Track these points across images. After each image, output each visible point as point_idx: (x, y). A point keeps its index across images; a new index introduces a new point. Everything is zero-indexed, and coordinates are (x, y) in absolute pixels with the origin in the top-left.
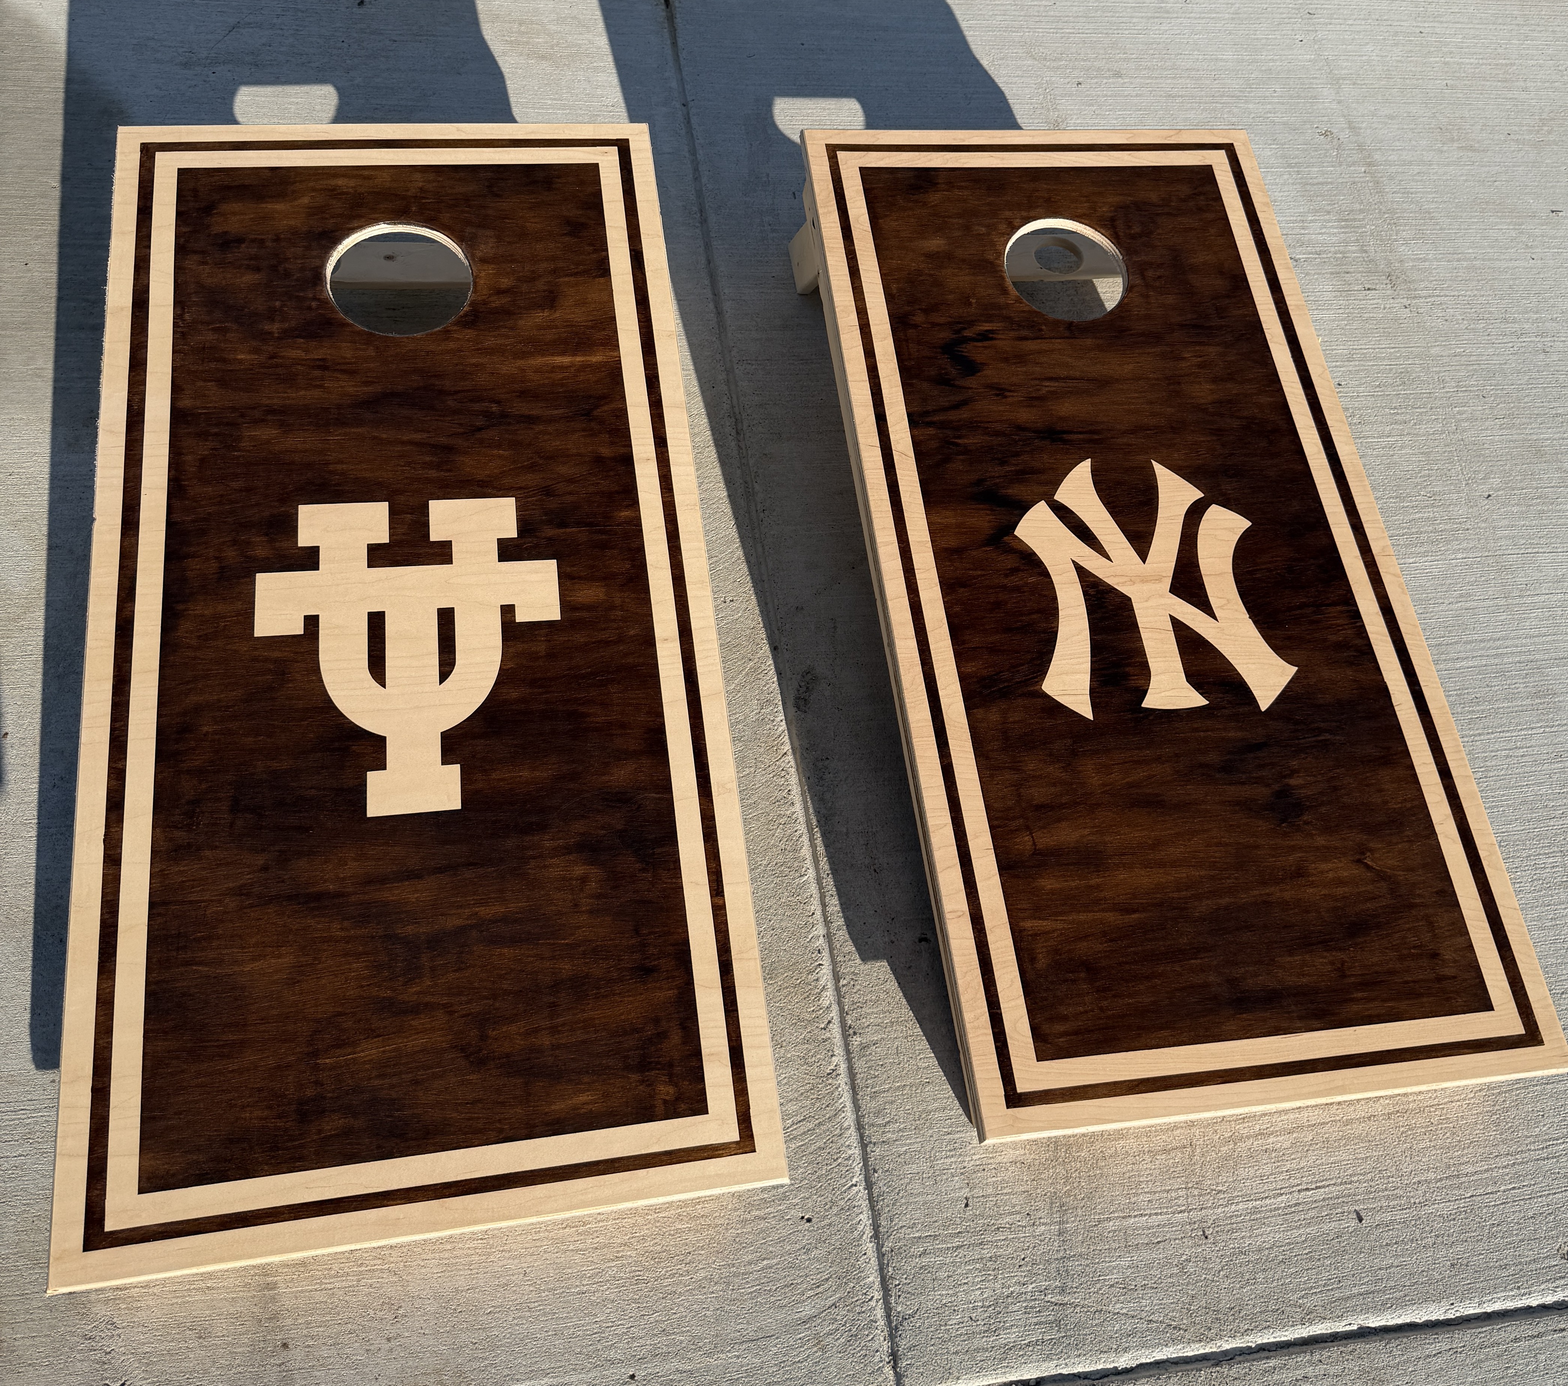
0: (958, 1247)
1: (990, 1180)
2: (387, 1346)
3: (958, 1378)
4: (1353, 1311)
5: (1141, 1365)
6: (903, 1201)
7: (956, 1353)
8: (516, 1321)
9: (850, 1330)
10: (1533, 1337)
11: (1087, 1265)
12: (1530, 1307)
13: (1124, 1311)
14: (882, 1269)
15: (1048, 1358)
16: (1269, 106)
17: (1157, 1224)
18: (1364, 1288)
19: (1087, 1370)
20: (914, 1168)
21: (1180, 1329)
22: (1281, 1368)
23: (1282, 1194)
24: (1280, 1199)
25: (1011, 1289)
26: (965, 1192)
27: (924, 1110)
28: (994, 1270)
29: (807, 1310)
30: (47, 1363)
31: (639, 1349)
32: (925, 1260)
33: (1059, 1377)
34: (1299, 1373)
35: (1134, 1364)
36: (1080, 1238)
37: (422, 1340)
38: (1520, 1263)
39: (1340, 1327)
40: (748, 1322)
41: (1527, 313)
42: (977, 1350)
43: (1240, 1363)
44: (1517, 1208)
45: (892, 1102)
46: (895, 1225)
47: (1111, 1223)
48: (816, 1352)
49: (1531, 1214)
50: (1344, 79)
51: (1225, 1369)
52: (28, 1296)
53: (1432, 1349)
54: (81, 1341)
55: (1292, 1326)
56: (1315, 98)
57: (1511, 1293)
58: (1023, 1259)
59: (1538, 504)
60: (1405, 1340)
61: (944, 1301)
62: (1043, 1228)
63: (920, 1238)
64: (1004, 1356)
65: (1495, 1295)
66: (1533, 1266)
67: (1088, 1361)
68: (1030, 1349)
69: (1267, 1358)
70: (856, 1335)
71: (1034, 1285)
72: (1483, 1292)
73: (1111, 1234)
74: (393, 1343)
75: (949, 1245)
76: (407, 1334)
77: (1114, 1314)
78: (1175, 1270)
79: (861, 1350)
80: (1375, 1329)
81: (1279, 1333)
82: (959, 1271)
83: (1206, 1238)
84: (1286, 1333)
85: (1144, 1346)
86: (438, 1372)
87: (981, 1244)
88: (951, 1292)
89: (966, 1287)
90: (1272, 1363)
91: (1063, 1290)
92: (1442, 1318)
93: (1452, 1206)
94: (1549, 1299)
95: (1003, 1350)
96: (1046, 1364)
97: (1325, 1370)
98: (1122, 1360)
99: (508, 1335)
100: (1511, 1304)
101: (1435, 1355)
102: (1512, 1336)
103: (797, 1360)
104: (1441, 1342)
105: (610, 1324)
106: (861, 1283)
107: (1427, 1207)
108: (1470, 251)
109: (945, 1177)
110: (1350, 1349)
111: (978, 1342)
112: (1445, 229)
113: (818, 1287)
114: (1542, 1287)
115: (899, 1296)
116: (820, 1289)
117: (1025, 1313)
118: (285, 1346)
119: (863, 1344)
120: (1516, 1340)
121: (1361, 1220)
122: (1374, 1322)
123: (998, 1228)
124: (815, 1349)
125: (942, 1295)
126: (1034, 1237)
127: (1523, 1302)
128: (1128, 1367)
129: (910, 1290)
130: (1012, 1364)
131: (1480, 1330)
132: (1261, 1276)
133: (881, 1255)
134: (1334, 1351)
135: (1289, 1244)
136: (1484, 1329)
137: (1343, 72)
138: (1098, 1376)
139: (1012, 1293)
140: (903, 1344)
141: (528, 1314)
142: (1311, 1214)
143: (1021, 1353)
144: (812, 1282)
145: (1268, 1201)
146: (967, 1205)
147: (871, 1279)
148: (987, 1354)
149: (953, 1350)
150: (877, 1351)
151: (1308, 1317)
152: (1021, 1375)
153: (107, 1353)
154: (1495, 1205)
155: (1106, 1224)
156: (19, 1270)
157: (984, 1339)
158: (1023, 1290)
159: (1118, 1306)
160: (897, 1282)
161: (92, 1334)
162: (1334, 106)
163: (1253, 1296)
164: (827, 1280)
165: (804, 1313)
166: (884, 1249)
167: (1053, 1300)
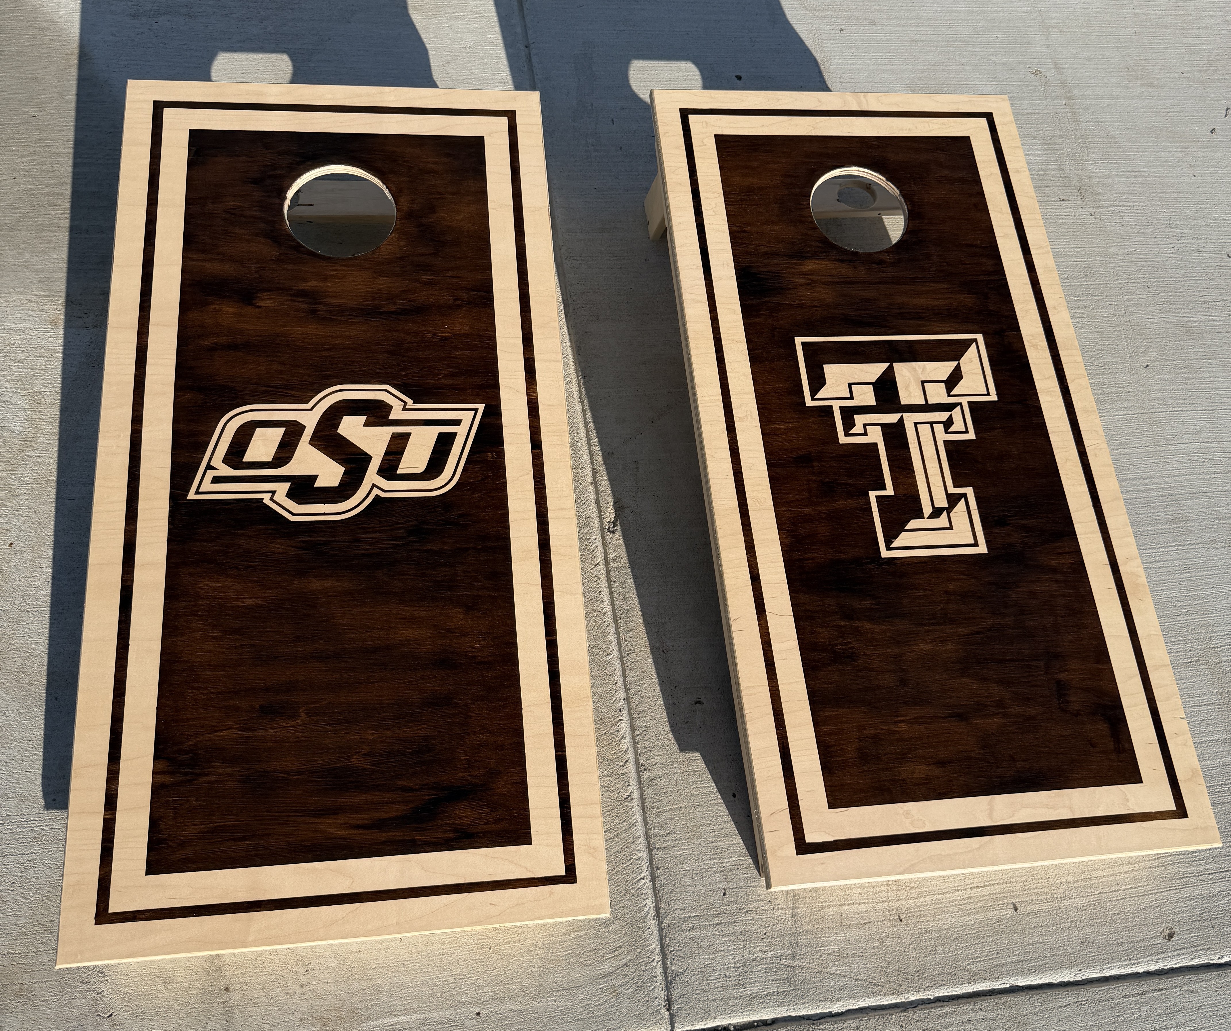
0: (717, 924)
1: (742, 876)
2: (300, 991)
3: (715, 1018)
4: (1007, 974)
5: (849, 1011)
6: (678, 890)
7: (714, 1000)
8: (394, 974)
9: (637, 983)
10: (1139, 994)
11: (812, 939)
12: (1138, 973)
13: (838, 972)
14: (661, 939)
15: (781, 1005)
16: (992, 50)
17: (864, 910)
18: (1015, 959)
19: (810, 1013)
20: (686, 867)
21: (879, 985)
22: (952, 1014)
23: (958, 890)
24: (957, 894)
25: (755, 955)
26: (724, 885)
27: (695, 825)
28: (743, 941)
29: (606, 968)
30: (56, 1000)
31: (483, 994)
32: (693, 934)
33: (789, 1018)
34: (965, 1018)
35: (844, 1009)
36: (807, 919)
37: (327, 987)
38: (1133, 942)
39: (997, 985)
40: (563, 977)
41: (1187, 219)
42: (730, 998)
43: (922, 1009)
44: (1133, 902)
45: (672, 819)
46: (672, 908)
47: (831, 909)
48: (612, 998)
49: (1143, 907)
50: (1053, 27)
51: (910, 1014)
52: (41, 953)
53: (1063, 1002)
54: (80, 985)
55: (961, 984)
56: (1029, 43)
57: (1124, 963)
58: (765, 934)
59: (1185, 373)
60: (1044, 995)
61: (706, 963)
62: (780, 911)
63: (689, 917)
64: (749, 1002)
65: (1112, 965)
66: (1142, 944)
67: (810, 1007)
68: (769, 998)
69: (942, 1007)
70: (641, 987)
71: (772, 953)
72: (1104, 962)
73: (830, 917)
74: (306, 989)
75: (711, 923)
76: (315, 983)
77: (831, 974)
78: (877, 944)
79: (645, 997)
80: (1022, 987)
81: (951, 989)
82: (718, 941)
83: (901, 921)
84: (957, 989)
85: (852, 997)
86: (338, 1009)
87: (734, 922)
88: (711, 956)
89: (722, 953)
90: (945, 1010)
91: (793, 957)
92: (1072, 980)
93: (1085, 900)
94: (1152, 968)
95: (748, 998)
96: (779, 1009)
97: (984, 1015)
98: (835, 1007)
99: (388, 984)
100: (1124, 971)
101: (1065, 1006)
102: (1123, 994)
103: (598, 1003)
104: (1070, 997)
105: (463, 977)
106: (646, 949)
107: (1066, 901)
108: (1145, 169)
109: (709, 873)
110: (1003, 1001)
111: (730, 993)
112: (1126, 152)
113: (614, 951)
114: (1148, 959)
115: (673, 959)
116: (616, 953)
117: (766, 972)
118: (227, 989)
119: (646, 993)
120: (1125, 996)
121: (1016, 910)
122: (1022, 982)
123: (747, 911)
124: (611, 996)
125: (705, 958)
126: (774, 918)
127: (1133, 969)
128: (839, 1011)
129: (681, 955)
130: (755, 1009)
131: (1098, 989)
132: (940, 949)
133: (661, 930)
134: (992, 1002)
135: (962, 926)
136: (1103, 988)
137: (1053, 21)
138: (817, 1018)
139: (756, 958)
140: (675, 993)
141: (403, 969)
142: (979, 905)
143: (761, 1001)
144: (610, 948)
145: (948, 895)
146: (724, 894)
147: (653, 946)
148: (736, 1001)
149: (712, 998)
150: (656, 998)
151: (974, 978)
152: (761, 1017)
153: (98, 994)
154: (1116, 900)
155: (827, 910)
156: (33, 934)
157: (735, 991)
158: (764, 956)
159: (834, 968)
160: (672, 949)
161: (87, 980)
162: (1044, 50)
163: (933, 963)
164: (621, 946)
165: (604, 970)
166: (663, 925)
167: (786, 963)
